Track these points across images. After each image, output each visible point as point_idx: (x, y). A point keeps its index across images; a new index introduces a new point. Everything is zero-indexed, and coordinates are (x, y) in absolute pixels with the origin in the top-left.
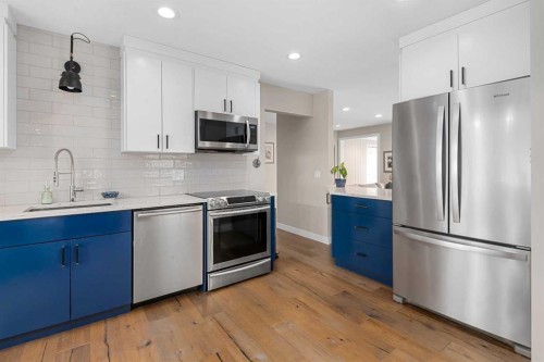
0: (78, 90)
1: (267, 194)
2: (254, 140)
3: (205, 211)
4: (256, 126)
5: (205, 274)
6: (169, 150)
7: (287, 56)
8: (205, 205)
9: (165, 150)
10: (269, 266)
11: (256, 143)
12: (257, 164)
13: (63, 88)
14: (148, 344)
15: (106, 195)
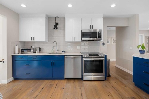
0: (57, 29)
1: (103, 54)
2: (100, 37)
3: (82, 57)
4: (101, 32)
5: (82, 75)
6: (75, 41)
7: (110, 7)
8: (82, 56)
9: (74, 41)
10: (104, 78)
11: (101, 37)
12: (103, 44)
13: (54, 29)
14: (63, 89)
15: (63, 52)
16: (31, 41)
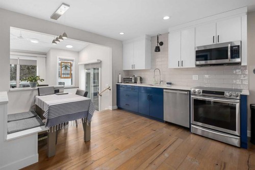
3: (190, 94)
5: (190, 124)
8: (190, 91)
13: (156, 51)
14: (155, 130)
16: (132, 69)
